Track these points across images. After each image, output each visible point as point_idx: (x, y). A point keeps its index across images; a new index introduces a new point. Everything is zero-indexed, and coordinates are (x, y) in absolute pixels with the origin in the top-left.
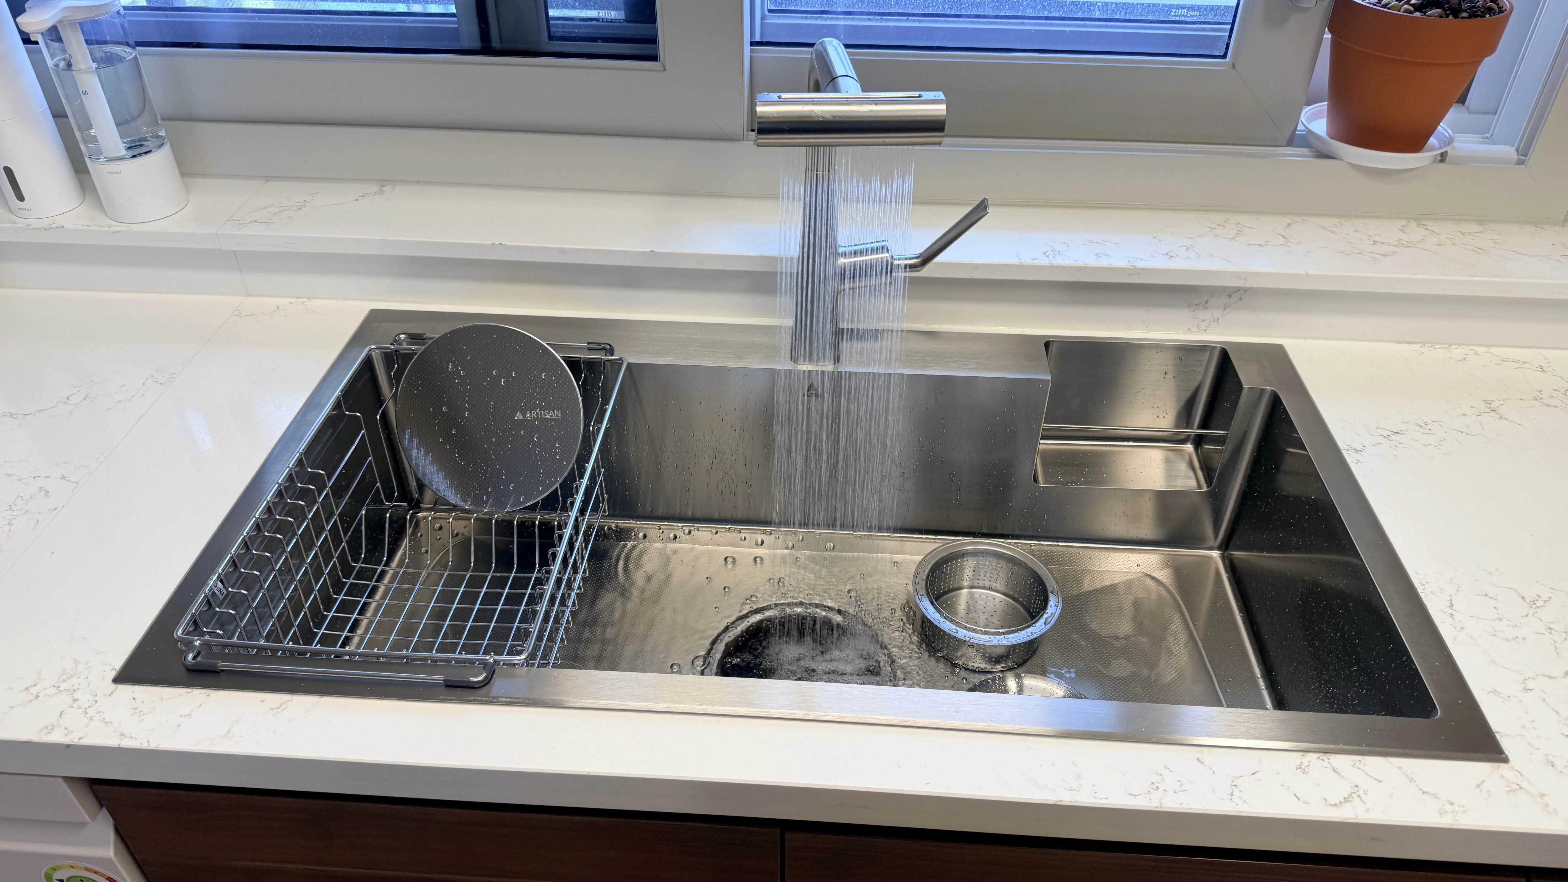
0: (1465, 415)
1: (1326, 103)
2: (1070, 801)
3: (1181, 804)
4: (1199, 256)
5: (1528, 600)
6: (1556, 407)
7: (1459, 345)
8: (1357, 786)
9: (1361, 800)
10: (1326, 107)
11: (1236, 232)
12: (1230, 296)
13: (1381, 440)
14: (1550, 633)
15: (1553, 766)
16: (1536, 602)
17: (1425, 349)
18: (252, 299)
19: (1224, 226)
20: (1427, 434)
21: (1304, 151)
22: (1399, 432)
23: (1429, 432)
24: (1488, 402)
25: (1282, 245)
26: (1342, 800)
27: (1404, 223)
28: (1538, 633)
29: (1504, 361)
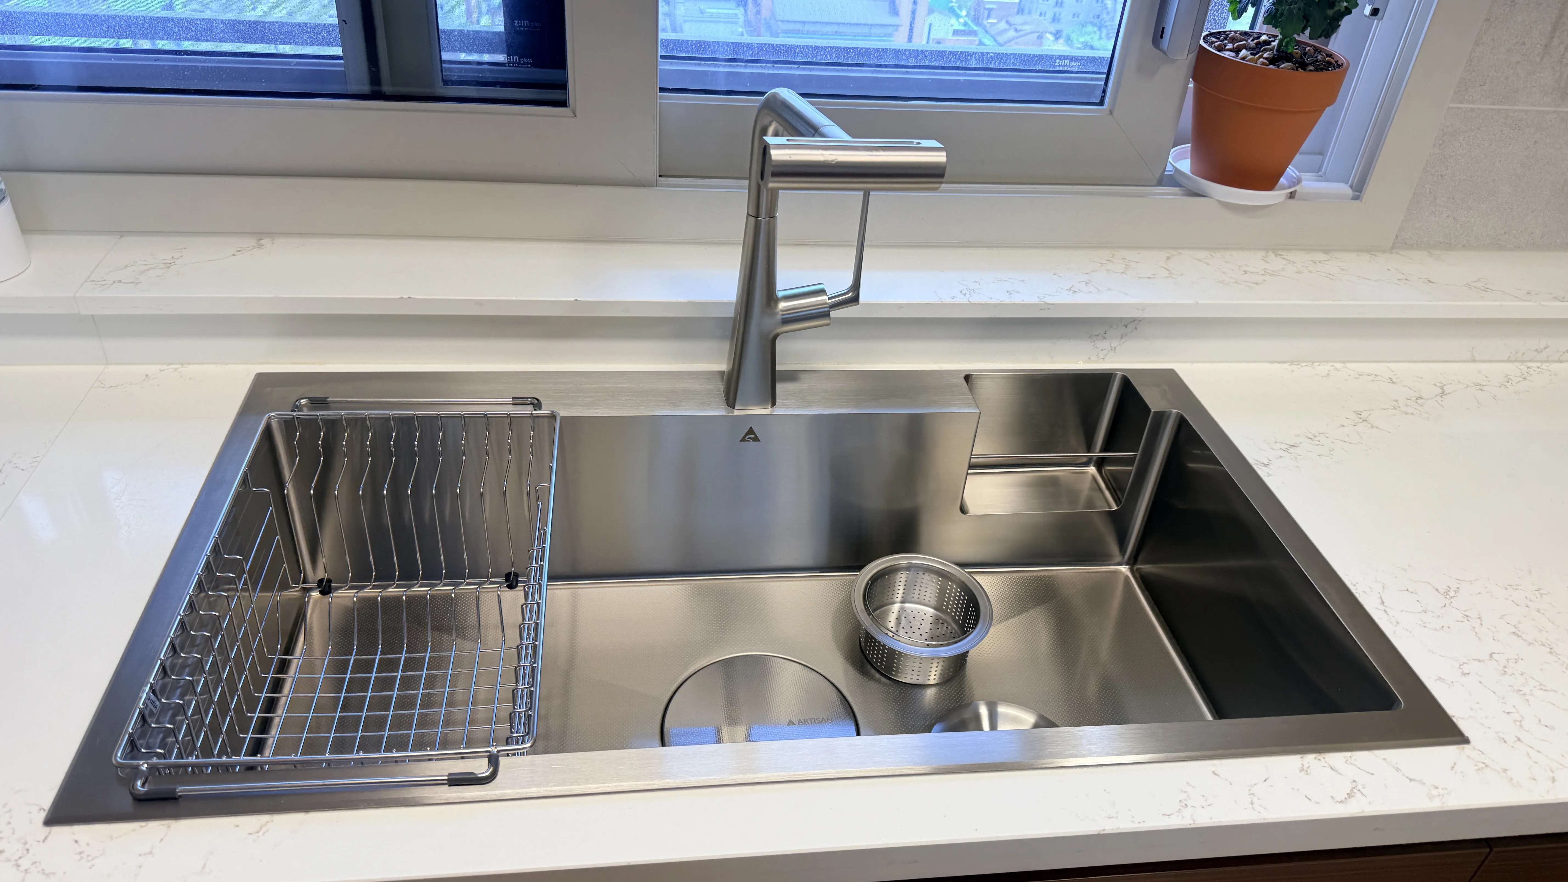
0: (1343, 426)
1: (1189, 145)
2: (1112, 829)
3: (1211, 818)
4: (1098, 290)
5: (1442, 591)
6: (1412, 414)
7: (1321, 362)
8: (1354, 781)
9: (1362, 794)
10: (1190, 148)
11: (1124, 266)
12: (1126, 326)
13: (1282, 453)
14: (1468, 620)
15: (1505, 742)
16: (1448, 593)
17: (1294, 367)
18: (112, 368)
19: (1112, 262)
20: (1317, 445)
21: (1176, 190)
22: (1296, 445)
23: (1318, 443)
24: (1358, 413)
25: (1168, 277)
26: (1347, 796)
27: (1263, 253)
28: (1458, 621)
29: (1360, 375)
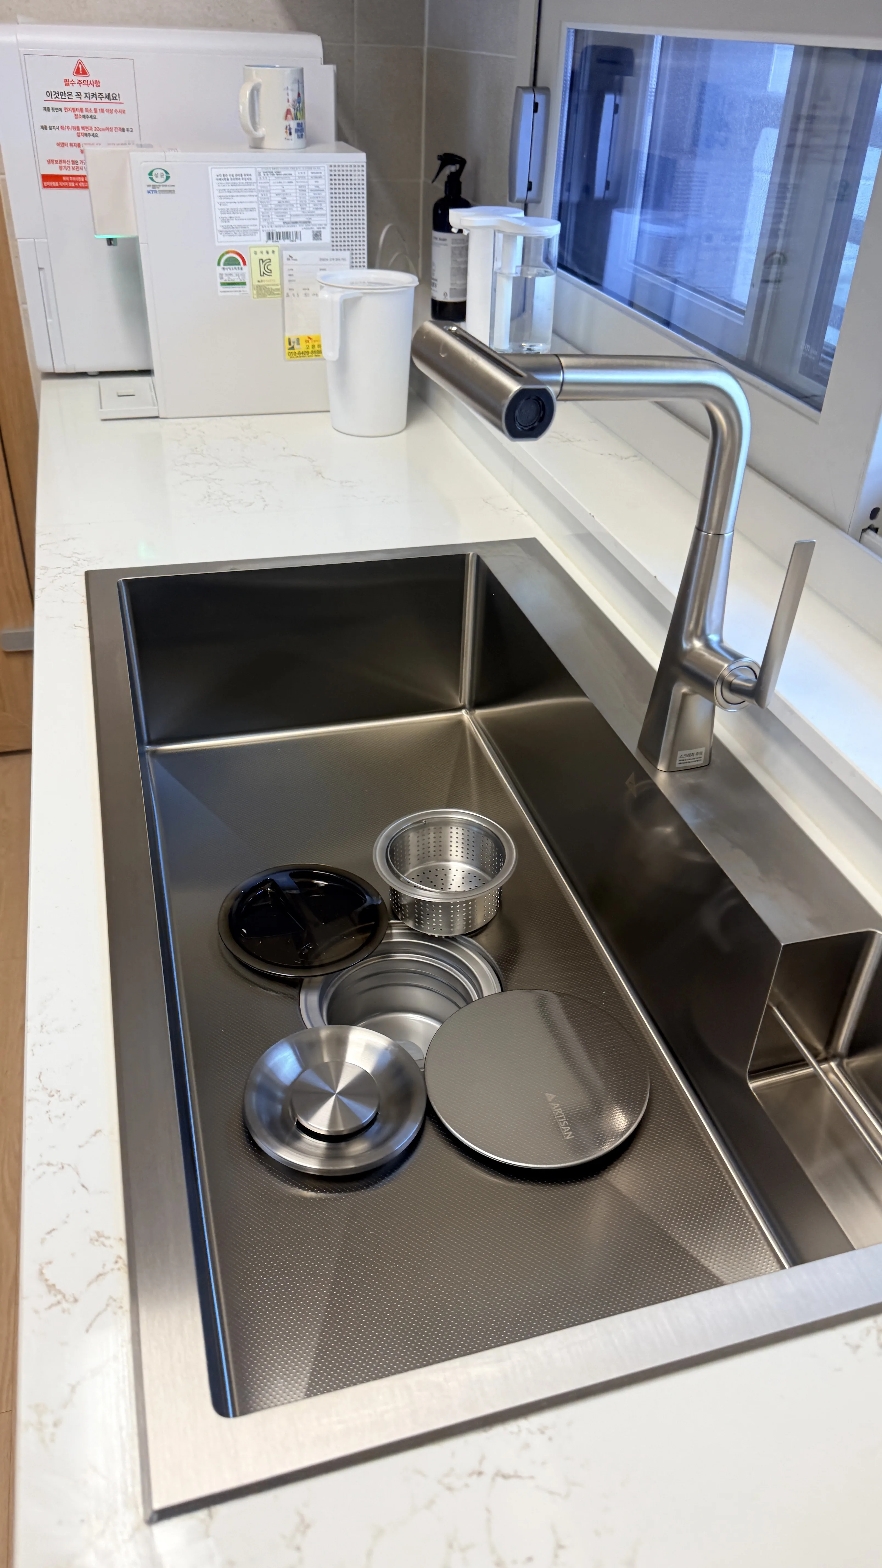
8: (76, 1300)
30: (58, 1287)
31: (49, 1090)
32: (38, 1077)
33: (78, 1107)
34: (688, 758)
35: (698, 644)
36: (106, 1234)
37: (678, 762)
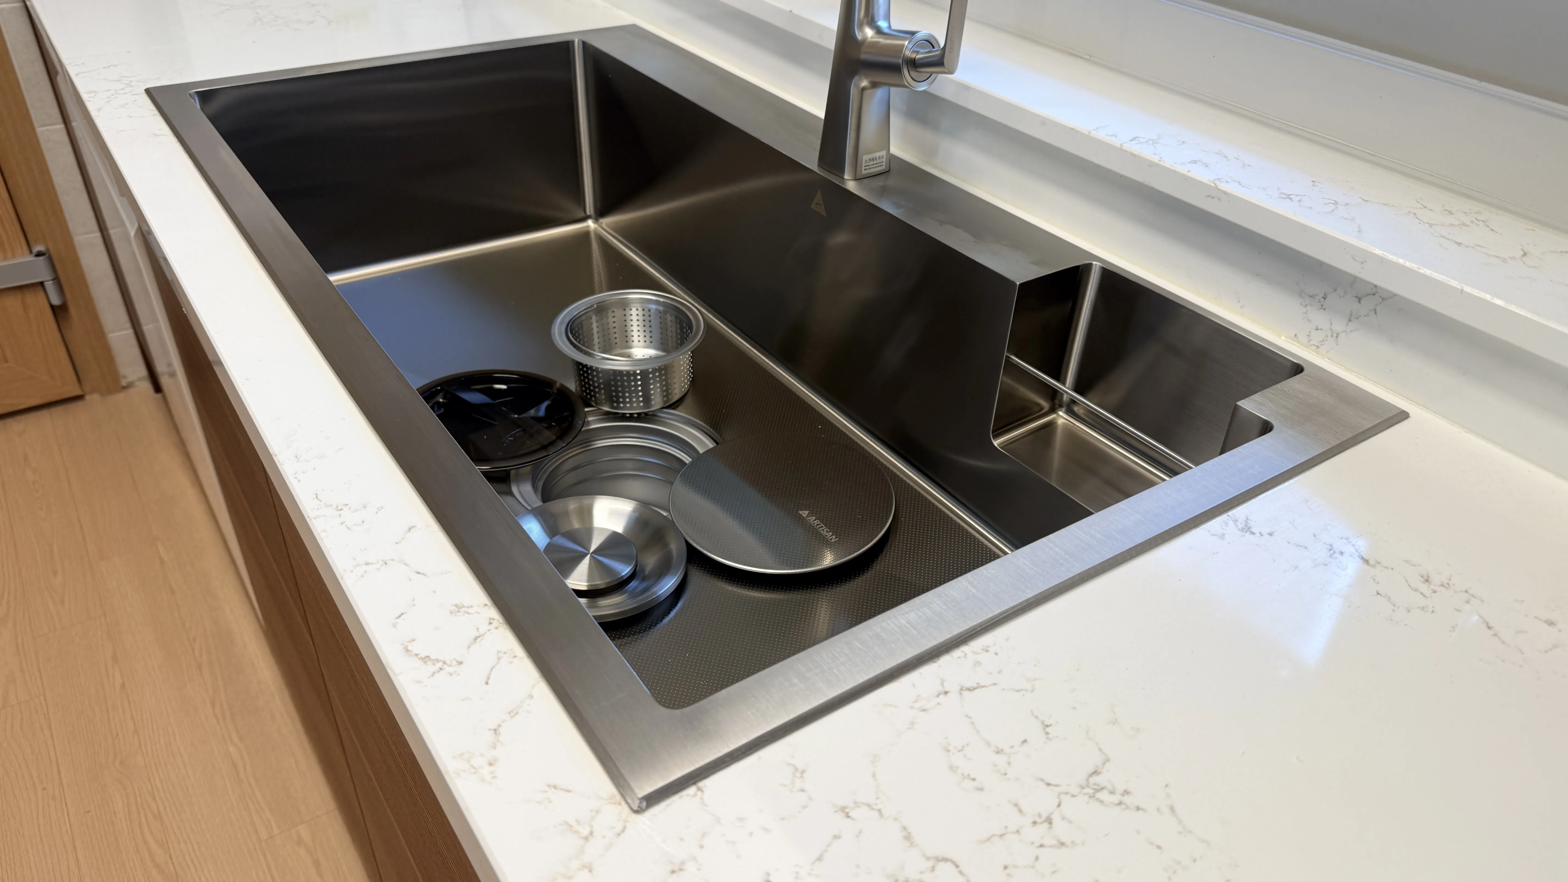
5: (1099, 780)
9: (436, 673)
14: (1035, 823)
16: (1105, 791)
19: (1451, 214)
20: (1417, 591)
23: (1426, 591)
30: (433, 657)
31: (335, 506)
32: (315, 497)
33: (377, 513)
34: (872, 163)
35: (869, 33)
36: (466, 604)
37: (864, 168)
